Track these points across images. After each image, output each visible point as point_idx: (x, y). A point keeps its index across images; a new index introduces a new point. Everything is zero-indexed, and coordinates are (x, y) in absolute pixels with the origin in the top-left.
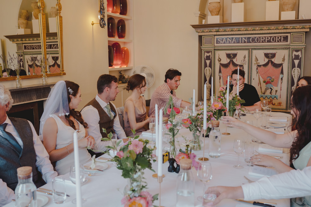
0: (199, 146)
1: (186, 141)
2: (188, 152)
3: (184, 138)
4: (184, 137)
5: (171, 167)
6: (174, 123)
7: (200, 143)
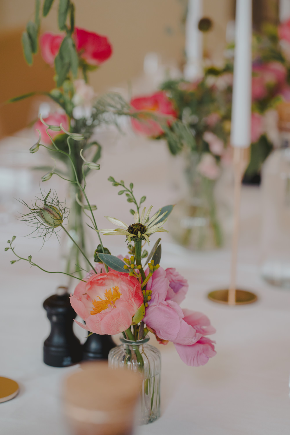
0: (215, 226)
1: (133, 206)
2: (139, 263)
3: (121, 188)
4: (122, 184)
5: (57, 340)
6: (78, 114)
7: (221, 214)
